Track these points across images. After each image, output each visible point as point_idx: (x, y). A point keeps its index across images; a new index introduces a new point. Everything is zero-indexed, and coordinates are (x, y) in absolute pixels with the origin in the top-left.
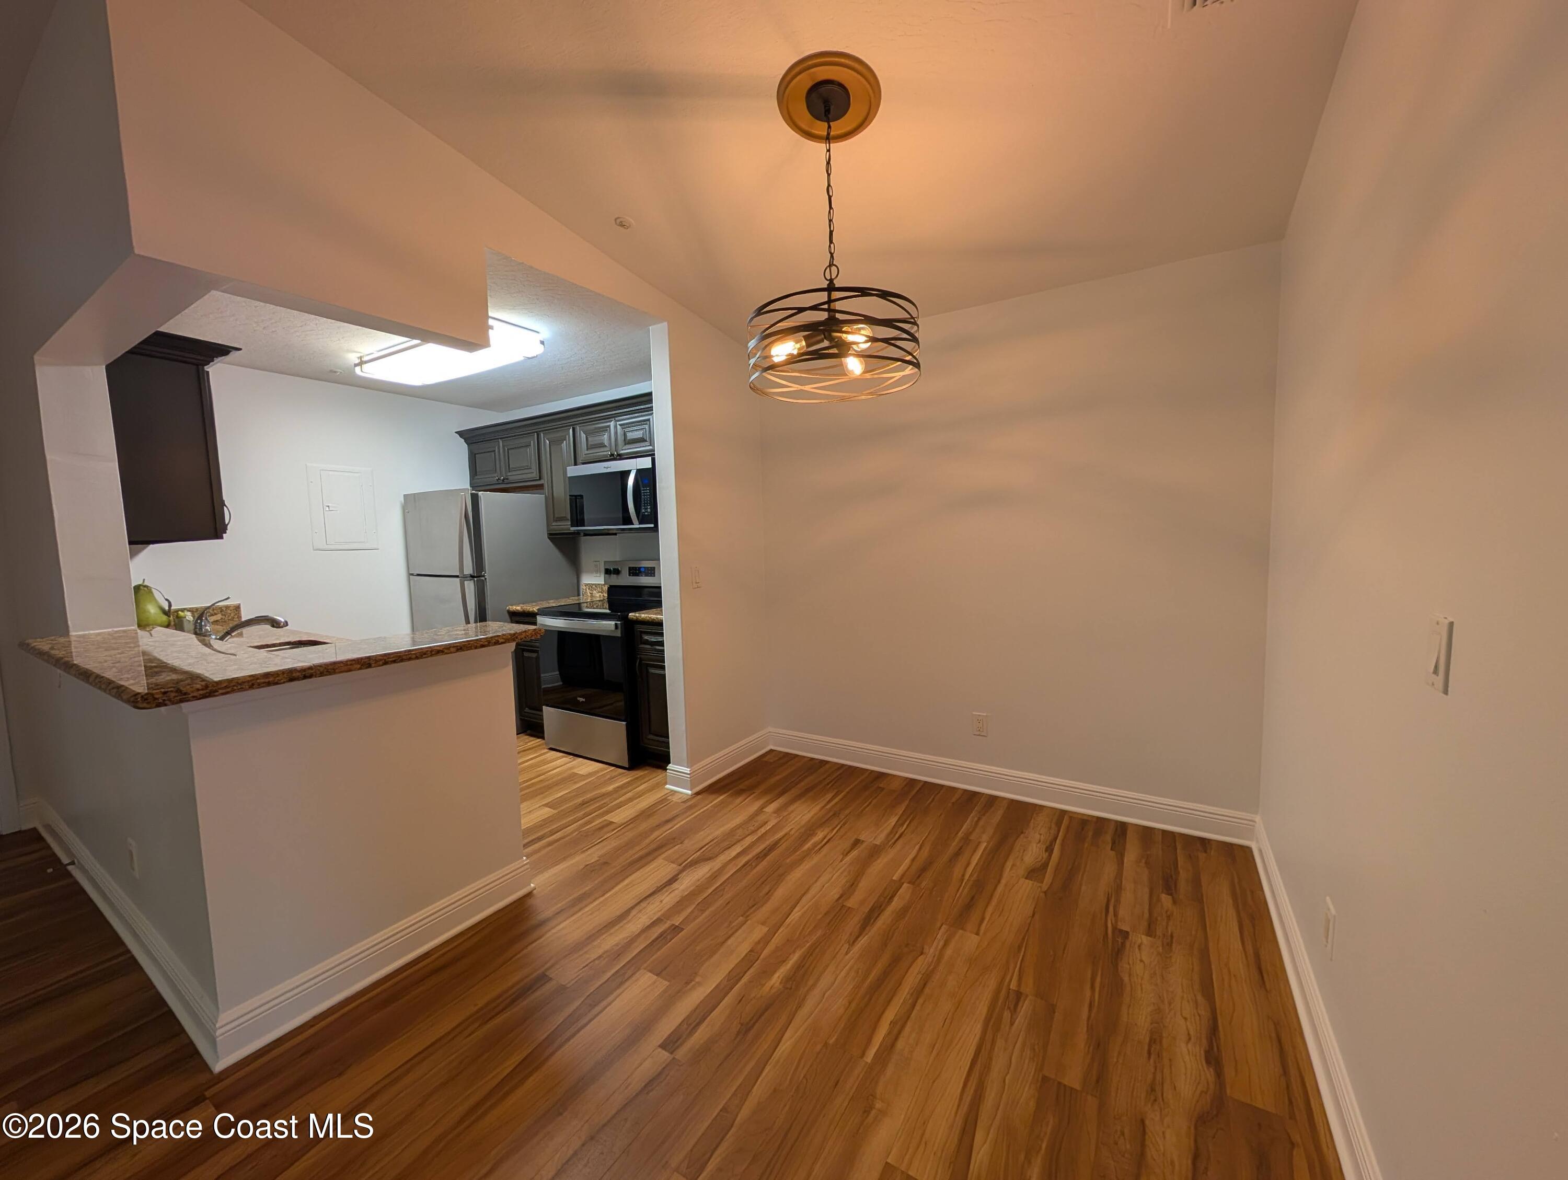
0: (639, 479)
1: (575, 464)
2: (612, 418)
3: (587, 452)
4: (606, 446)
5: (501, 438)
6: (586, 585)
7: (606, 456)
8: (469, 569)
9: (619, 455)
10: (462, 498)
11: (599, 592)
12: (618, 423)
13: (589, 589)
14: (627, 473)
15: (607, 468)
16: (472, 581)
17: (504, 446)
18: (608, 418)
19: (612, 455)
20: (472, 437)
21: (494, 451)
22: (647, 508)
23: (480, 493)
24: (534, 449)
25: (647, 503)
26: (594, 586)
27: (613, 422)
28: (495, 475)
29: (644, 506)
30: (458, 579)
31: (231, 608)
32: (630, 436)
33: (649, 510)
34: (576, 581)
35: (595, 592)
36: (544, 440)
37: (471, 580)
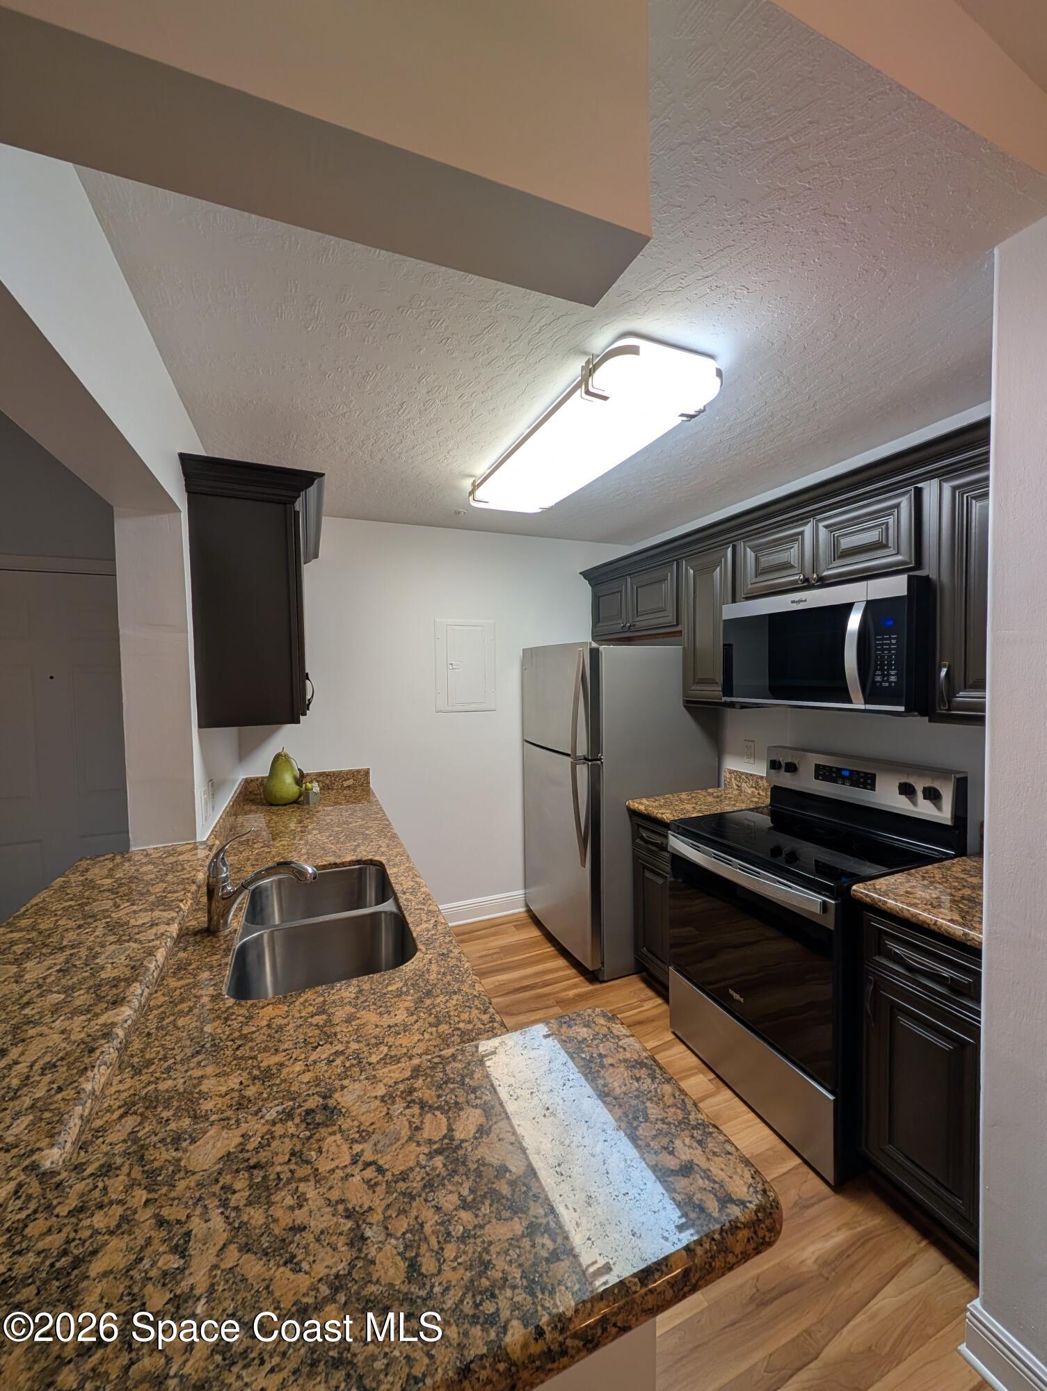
0: (870, 623)
1: (734, 601)
2: (807, 518)
3: (754, 580)
4: (792, 567)
5: (629, 575)
6: (731, 772)
7: (795, 582)
8: (582, 750)
9: (821, 579)
10: (579, 654)
11: (752, 787)
12: (821, 525)
13: (735, 779)
14: (847, 608)
15: (799, 602)
16: (586, 765)
17: (632, 584)
18: (802, 519)
19: (806, 580)
20: (595, 577)
21: (621, 591)
22: (889, 675)
23: (602, 648)
24: (672, 585)
25: (890, 665)
26: (743, 776)
27: (810, 525)
28: (620, 621)
29: (882, 670)
30: (569, 760)
31: (362, 773)
32: (846, 543)
33: (893, 679)
34: (717, 765)
35: (744, 785)
36: (687, 569)
37: (584, 763)
